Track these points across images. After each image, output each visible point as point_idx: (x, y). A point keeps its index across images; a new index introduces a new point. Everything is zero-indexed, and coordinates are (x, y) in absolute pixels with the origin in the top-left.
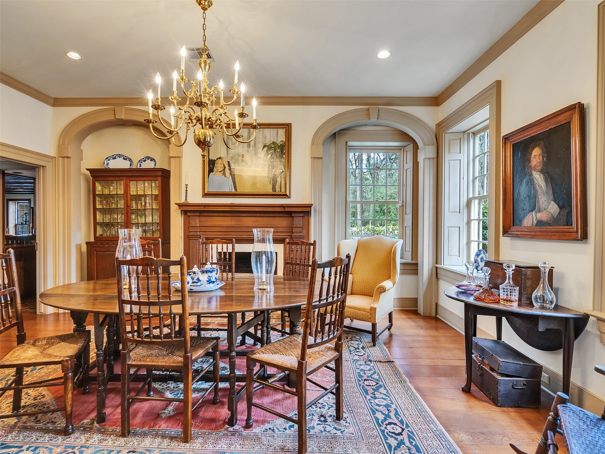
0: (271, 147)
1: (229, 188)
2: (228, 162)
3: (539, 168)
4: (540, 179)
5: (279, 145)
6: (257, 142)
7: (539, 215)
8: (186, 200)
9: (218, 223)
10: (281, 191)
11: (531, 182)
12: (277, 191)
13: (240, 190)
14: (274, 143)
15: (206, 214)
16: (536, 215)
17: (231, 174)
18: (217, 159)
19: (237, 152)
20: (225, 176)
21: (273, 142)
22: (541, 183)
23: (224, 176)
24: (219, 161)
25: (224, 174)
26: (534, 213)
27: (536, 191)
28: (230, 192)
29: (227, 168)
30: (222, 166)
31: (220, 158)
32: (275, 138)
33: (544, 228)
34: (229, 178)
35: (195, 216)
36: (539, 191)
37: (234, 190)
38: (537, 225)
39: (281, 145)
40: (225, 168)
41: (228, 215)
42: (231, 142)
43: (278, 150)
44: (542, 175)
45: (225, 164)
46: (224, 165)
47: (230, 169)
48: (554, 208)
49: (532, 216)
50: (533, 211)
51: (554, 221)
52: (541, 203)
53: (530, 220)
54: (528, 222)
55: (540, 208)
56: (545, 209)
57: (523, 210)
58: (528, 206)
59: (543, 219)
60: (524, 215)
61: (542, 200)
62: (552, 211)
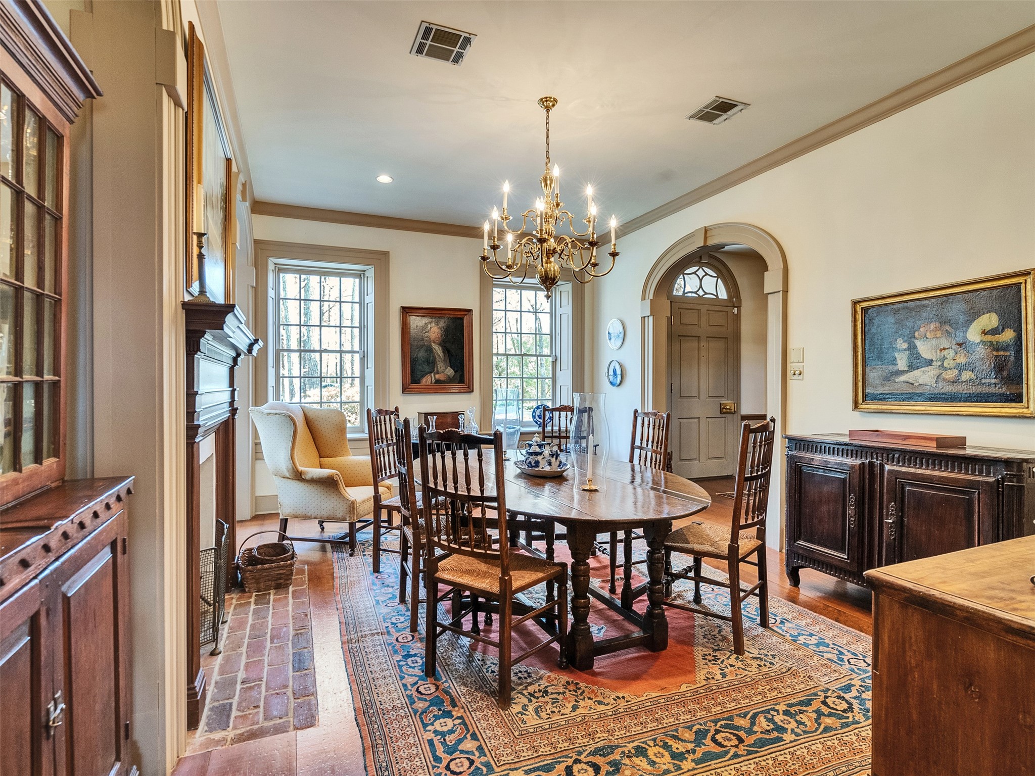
3: (439, 342)
7: (437, 376)
11: (430, 351)
16: (434, 376)
22: (439, 353)
26: (432, 375)
27: (435, 358)
33: (442, 386)
36: (438, 359)
38: (435, 383)
44: (440, 348)
48: (450, 372)
49: (431, 377)
50: (431, 373)
51: (450, 380)
52: (439, 368)
53: (427, 380)
54: (426, 381)
55: (438, 371)
56: (443, 372)
57: (422, 372)
58: (427, 369)
59: (441, 379)
60: (423, 376)
61: (440, 366)
62: (449, 374)
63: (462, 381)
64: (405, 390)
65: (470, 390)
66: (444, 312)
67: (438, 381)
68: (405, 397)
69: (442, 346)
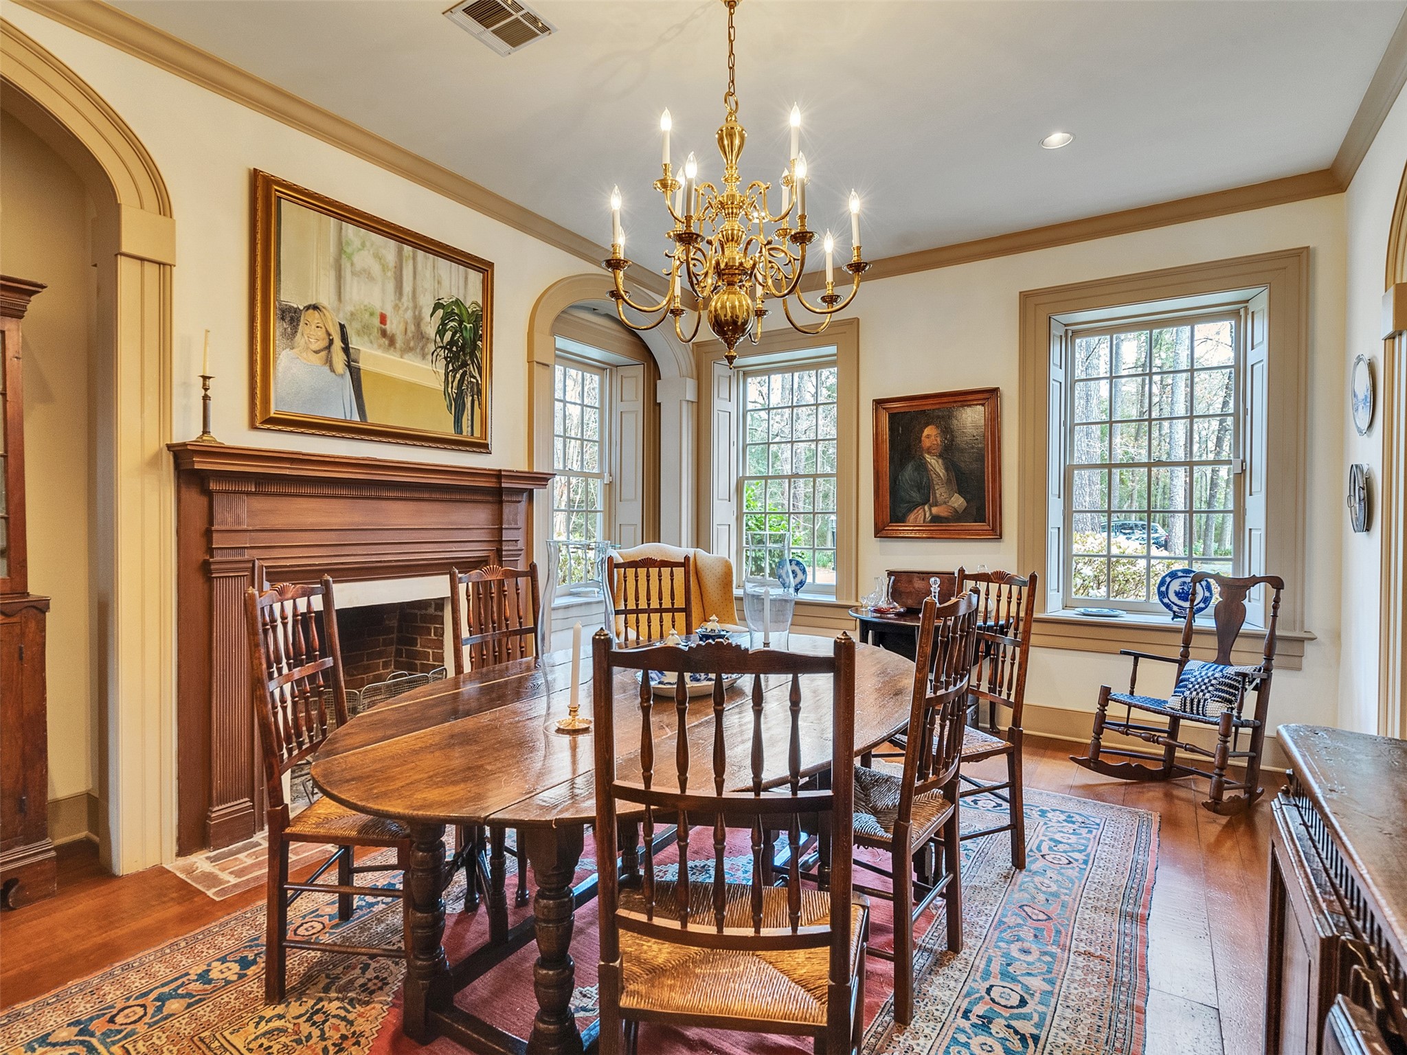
0: (452, 313)
1: (341, 409)
2: (342, 327)
3: (937, 452)
4: (937, 465)
5: (470, 310)
6: (419, 290)
7: (935, 510)
8: (205, 431)
9: (310, 520)
10: (472, 435)
11: (922, 467)
12: (465, 433)
13: (375, 418)
14: (457, 302)
15: (273, 489)
16: (930, 510)
17: (349, 366)
18: (308, 308)
19: (366, 303)
20: (333, 370)
21: (457, 300)
22: (938, 470)
23: (327, 368)
24: (313, 316)
25: (329, 362)
26: (926, 508)
27: (930, 481)
28: (345, 421)
29: (338, 344)
30: (321, 333)
31: (315, 307)
32: (462, 291)
34: (342, 376)
35: (235, 492)
36: (936, 480)
37: (356, 418)
38: (931, 521)
39: (473, 312)
40: (331, 342)
41: (344, 492)
42: (348, 265)
43: (468, 326)
44: (940, 461)
45: (332, 331)
46: (329, 335)
47: (346, 350)
48: (958, 501)
49: (924, 510)
50: (925, 504)
51: (958, 516)
52: (938, 495)
53: (919, 516)
54: (916, 518)
55: (937, 502)
56: (945, 503)
57: (909, 502)
58: (916, 495)
59: (942, 514)
60: (910, 510)
61: (940, 492)
62: (956, 505)
63: (981, 518)
64: (880, 531)
65: (996, 533)
66: (945, 400)
67: (936, 519)
68: (882, 543)
69: (944, 459)
